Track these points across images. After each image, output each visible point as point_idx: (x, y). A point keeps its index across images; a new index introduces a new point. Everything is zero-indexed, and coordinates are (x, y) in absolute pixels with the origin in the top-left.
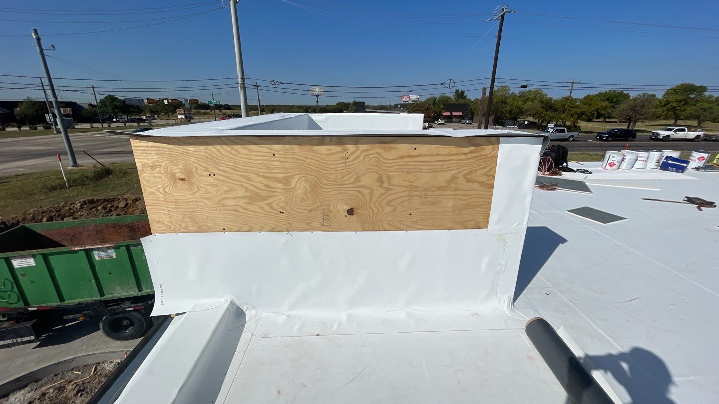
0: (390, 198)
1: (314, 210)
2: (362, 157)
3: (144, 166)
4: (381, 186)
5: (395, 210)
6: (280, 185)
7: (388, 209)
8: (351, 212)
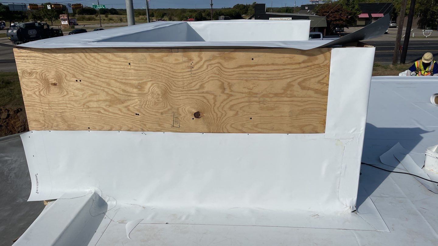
0: (232, 103)
1: (166, 112)
2: (205, 67)
3: (23, 72)
4: (223, 92)
5: (237, 114)
6: (135, 90)
7: (231, 113)
8: (197, 115)
